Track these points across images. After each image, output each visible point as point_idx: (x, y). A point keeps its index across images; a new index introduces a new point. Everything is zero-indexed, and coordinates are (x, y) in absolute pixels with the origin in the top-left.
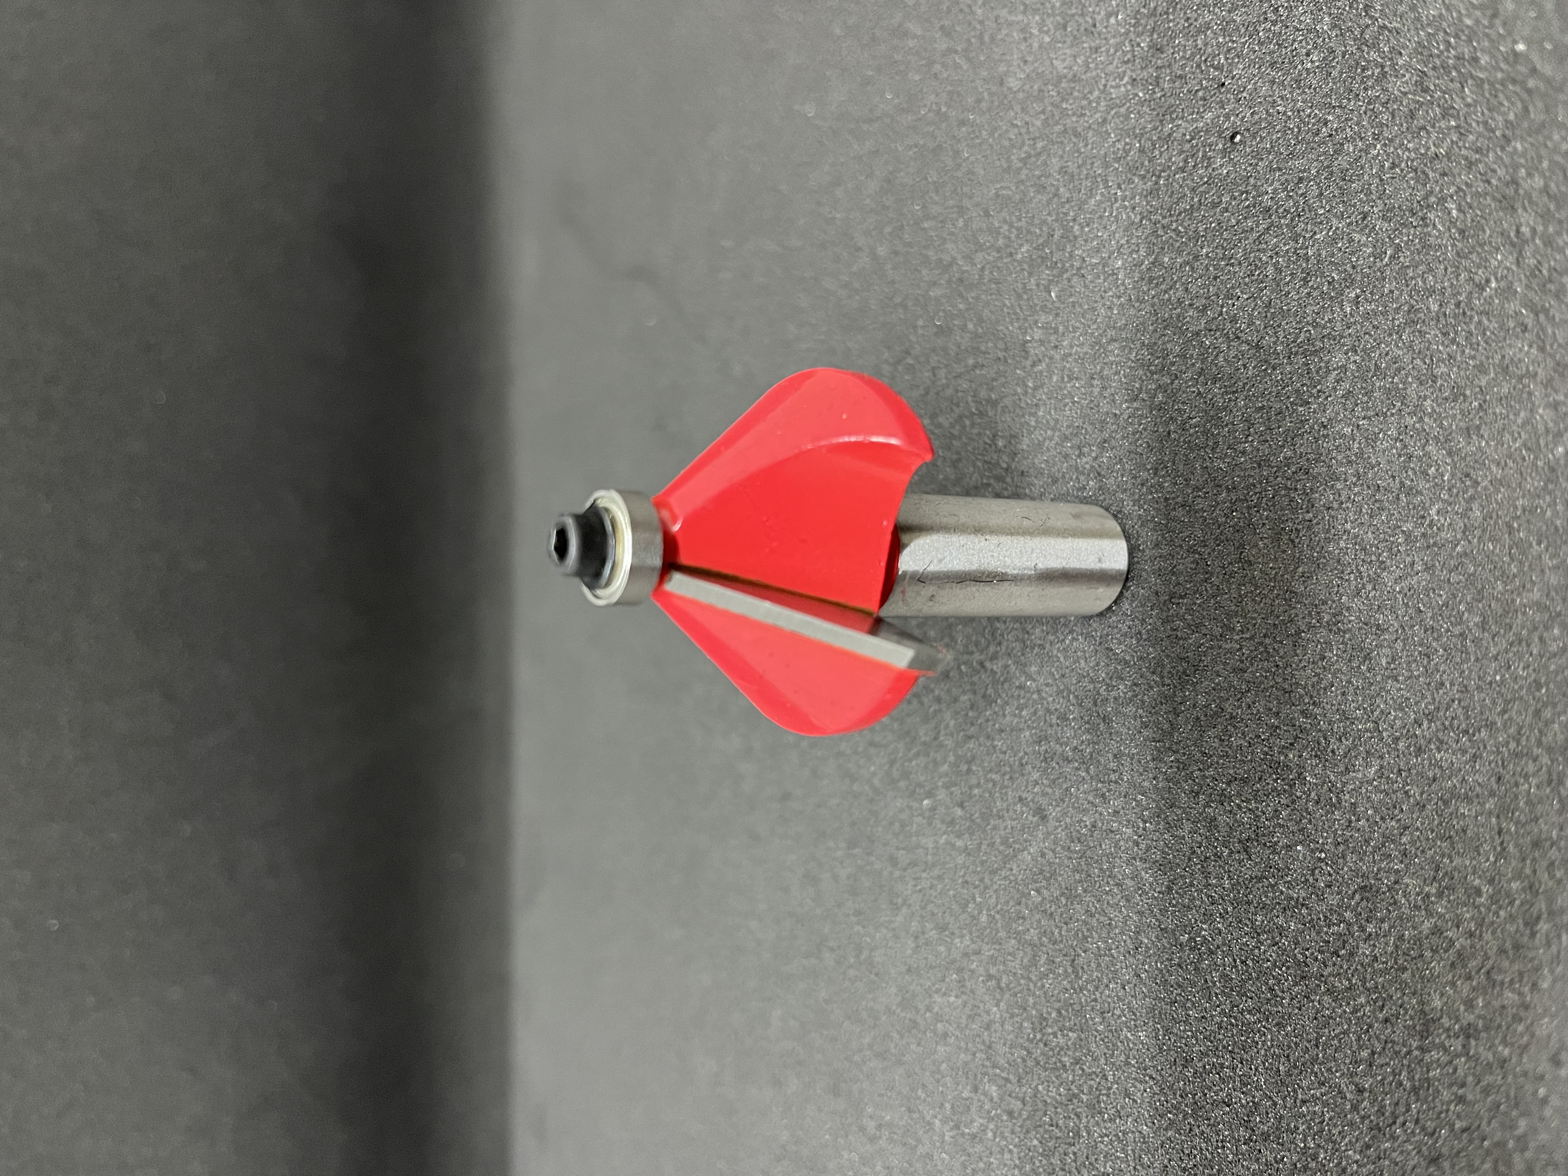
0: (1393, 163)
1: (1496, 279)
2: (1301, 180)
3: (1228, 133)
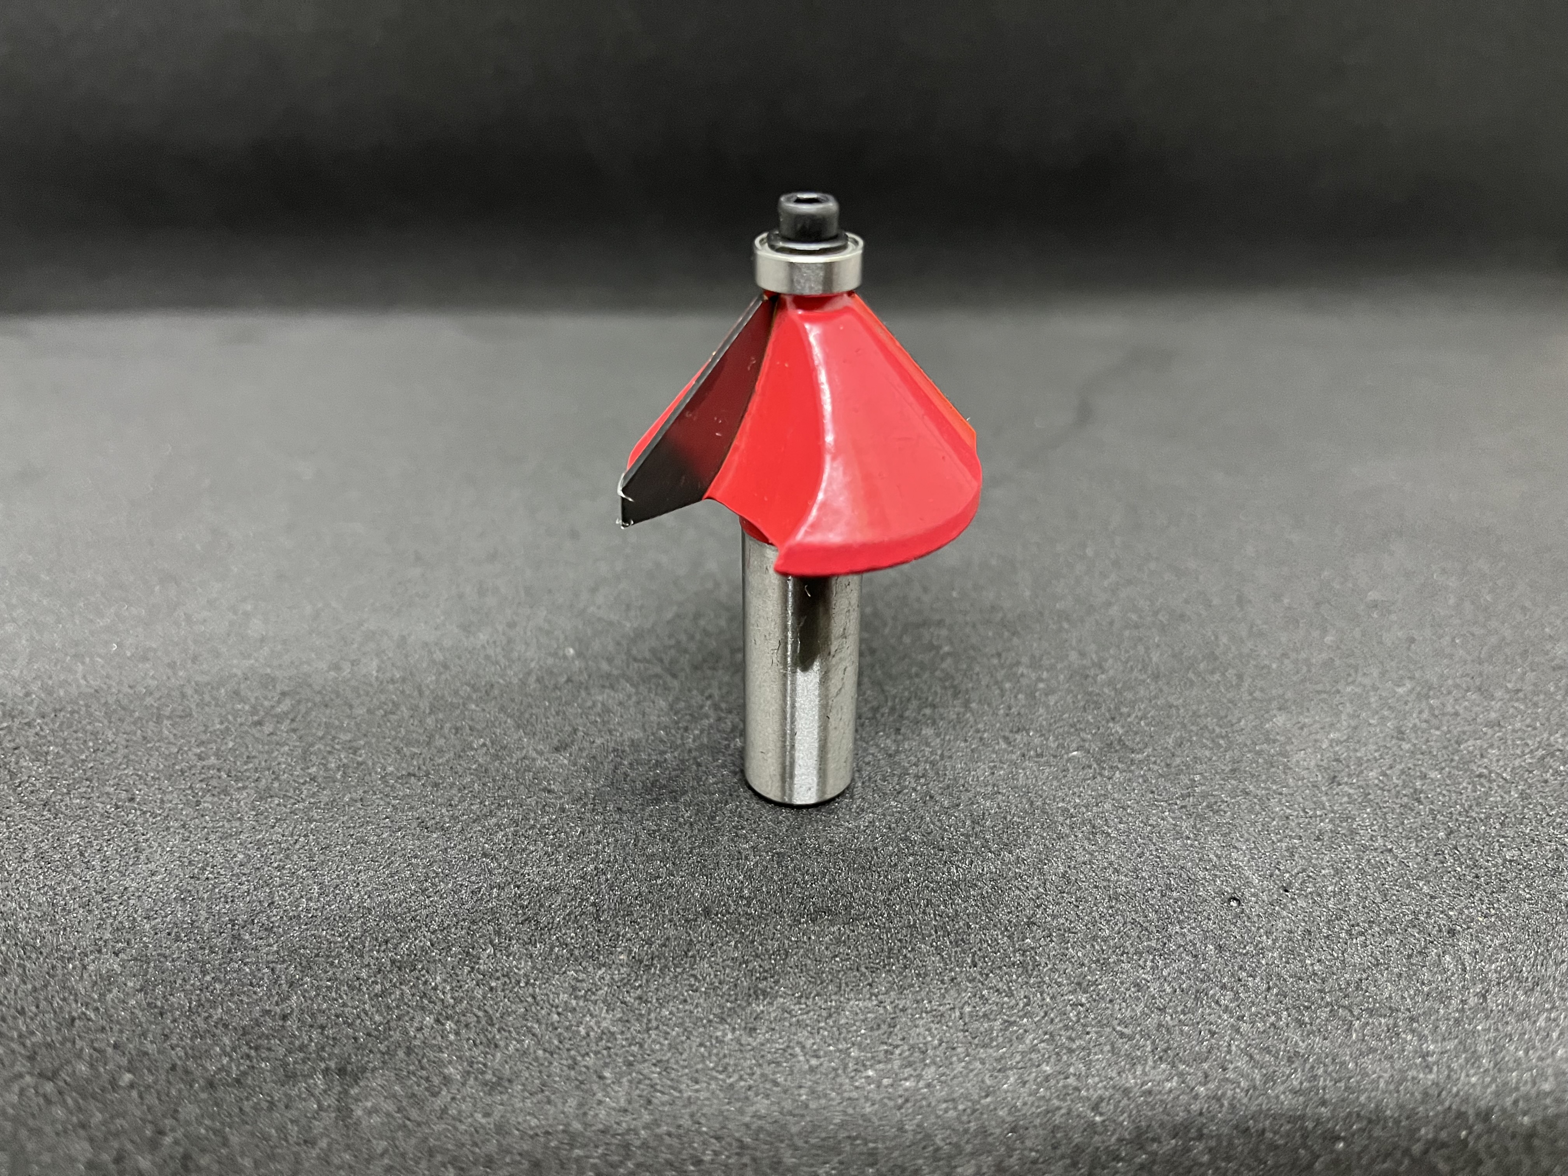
3: (1239, 895)
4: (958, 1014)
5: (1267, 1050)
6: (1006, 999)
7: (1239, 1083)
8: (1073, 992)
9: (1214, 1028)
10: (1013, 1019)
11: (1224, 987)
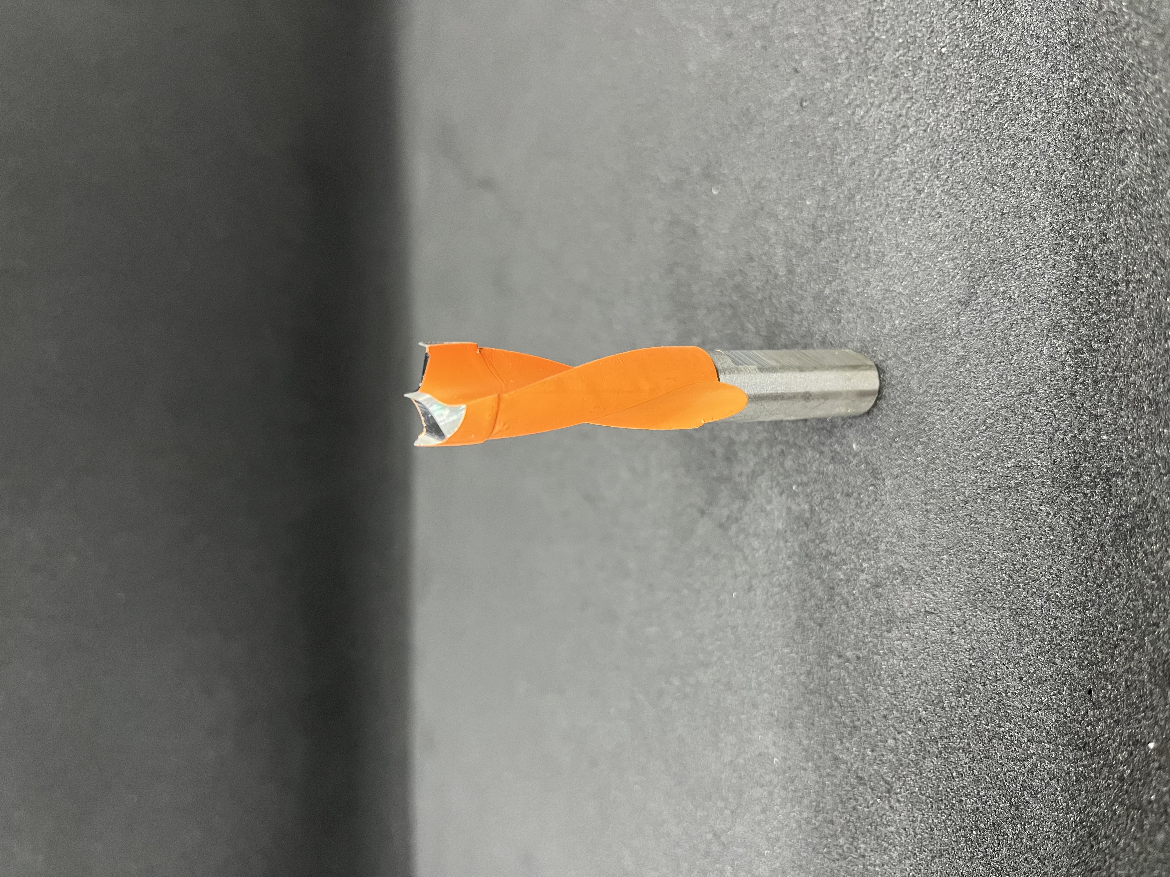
0: (880, 120)
1: (927, 187)
2: (835, 129)
4: (866, 272)
5: (890, 90)
6: (857, 243)
7: (909, 108)
8: (854, 203)
9: (877, 121)
10: (869, 239)
11: (853, 113)
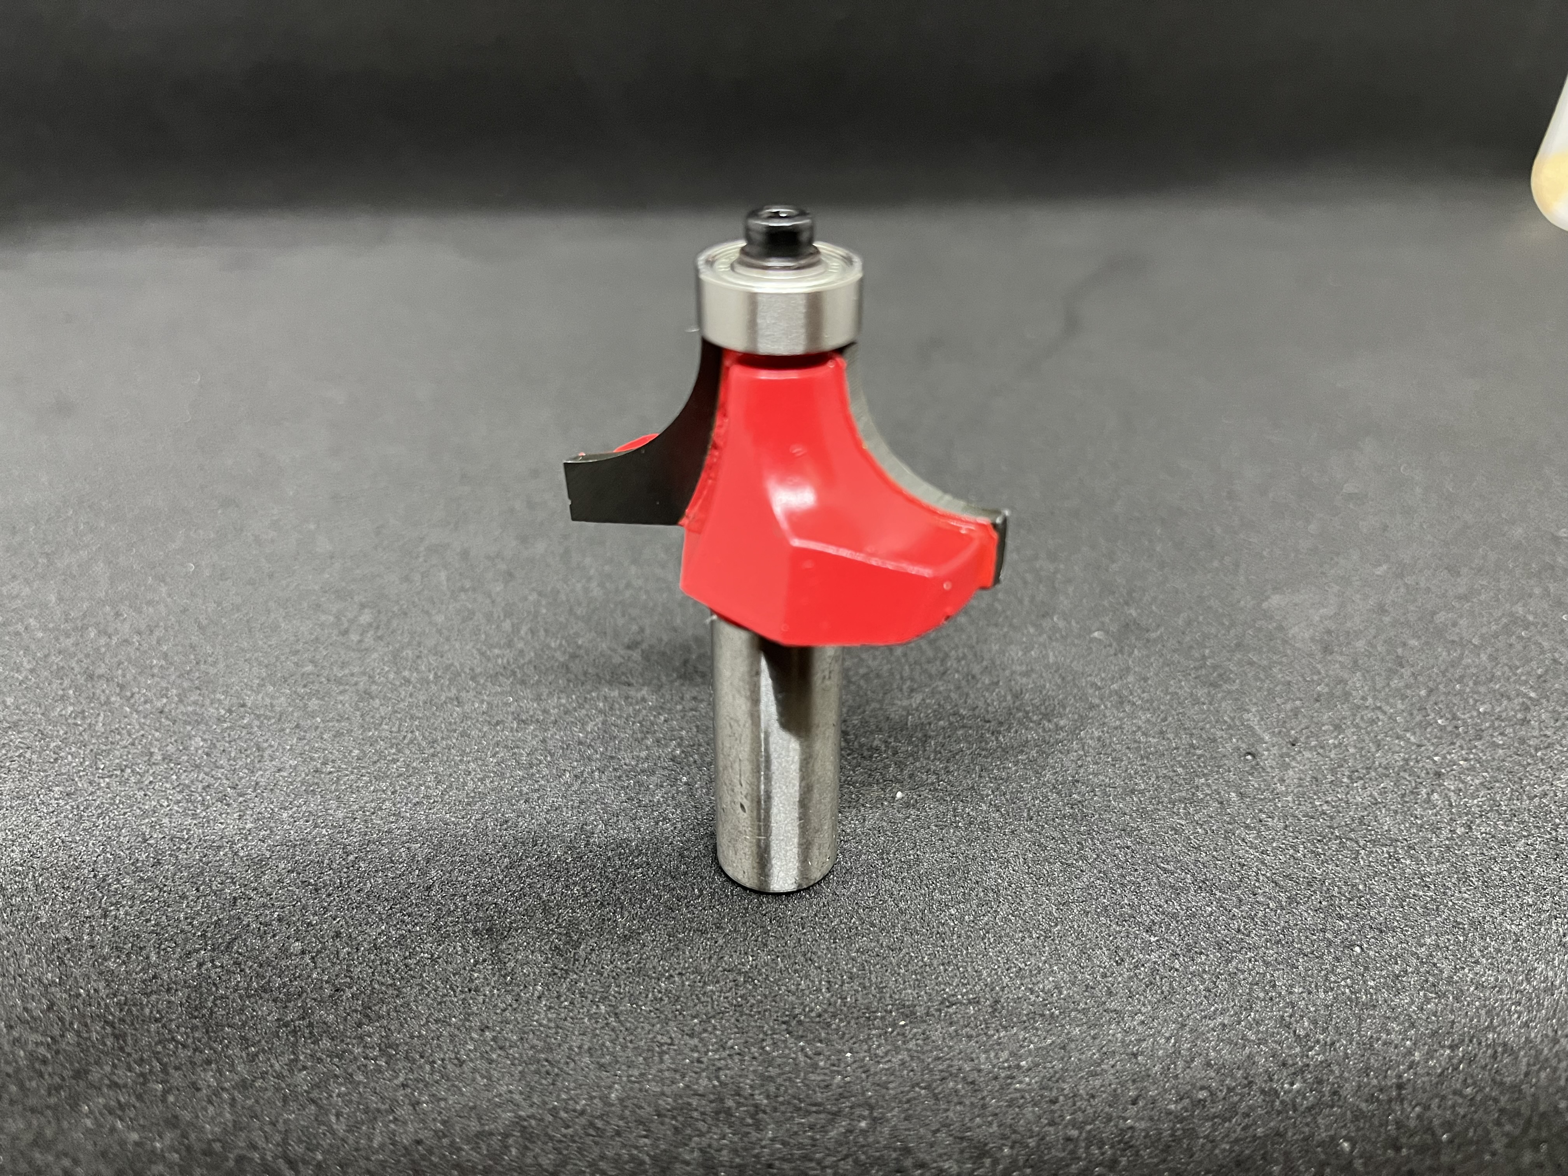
0: (1244, 865)
1: (1158, 941)
2: (1222, 803)
3: (1253, 750)
5: (1290, 877)
7: (1268, 905)
8: (1119, 837)
9: (1242, 861)
